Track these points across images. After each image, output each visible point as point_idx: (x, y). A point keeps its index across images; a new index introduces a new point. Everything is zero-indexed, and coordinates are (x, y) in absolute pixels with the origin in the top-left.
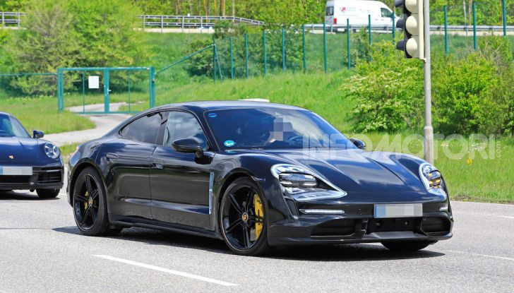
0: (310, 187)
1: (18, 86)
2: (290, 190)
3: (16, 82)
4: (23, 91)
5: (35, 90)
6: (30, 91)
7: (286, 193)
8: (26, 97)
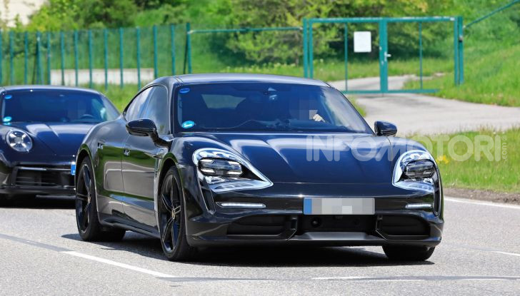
0: (234, 176)
1: (239, 49)
2: (209, 179)
3: (236, 43)
4: (248, 57)
5: (267, 55)
6: (259, 57)
7: (204, 183)
8: (253, 66)
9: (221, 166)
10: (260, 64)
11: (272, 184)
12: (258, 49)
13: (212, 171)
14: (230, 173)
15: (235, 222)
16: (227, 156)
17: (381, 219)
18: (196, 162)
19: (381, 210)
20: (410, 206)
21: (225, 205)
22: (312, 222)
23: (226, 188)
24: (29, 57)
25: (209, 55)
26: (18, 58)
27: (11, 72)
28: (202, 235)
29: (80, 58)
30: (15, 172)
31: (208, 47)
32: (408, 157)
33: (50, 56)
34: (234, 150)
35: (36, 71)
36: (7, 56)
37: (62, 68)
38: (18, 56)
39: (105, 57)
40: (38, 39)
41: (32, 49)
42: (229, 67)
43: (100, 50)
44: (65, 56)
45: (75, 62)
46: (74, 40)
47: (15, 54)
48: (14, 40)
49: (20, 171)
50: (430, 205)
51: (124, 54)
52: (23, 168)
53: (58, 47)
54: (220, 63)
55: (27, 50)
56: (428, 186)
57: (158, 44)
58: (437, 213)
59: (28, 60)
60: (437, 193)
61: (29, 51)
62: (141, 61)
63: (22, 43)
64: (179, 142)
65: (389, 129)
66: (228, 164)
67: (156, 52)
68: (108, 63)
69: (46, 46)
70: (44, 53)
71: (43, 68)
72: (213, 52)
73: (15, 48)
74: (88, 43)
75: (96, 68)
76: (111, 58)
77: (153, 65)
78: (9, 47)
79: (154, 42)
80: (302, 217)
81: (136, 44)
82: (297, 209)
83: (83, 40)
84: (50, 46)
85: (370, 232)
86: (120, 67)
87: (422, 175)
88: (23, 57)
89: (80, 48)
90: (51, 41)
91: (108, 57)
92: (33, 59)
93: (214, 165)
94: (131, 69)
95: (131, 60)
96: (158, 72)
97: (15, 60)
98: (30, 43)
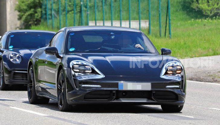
0: (88, 73)
1: (199, 8)
2: (77, 74)
3: (197, 5)
4: (204, 13)
5: (216, 11)
6: (211, 13)
7: (74, 76)
8: (207, 19)
9: (82, 68)
10: (212, 17)
11: (105, 76)
12: (210, 8)
13: (78, 71)
14: (86, 71)
15: (88, 93)
16: (85, 64)
17: (154, 92)
18: (71, 66)
19: (154, 88)
20: (168, 87)
21: (83, 86)
22: (123, 94)
23: (84, 78)
24: (76, 13)
25: (181, 12)
26: (70, 14)
27: (66, 22)
28: (73, 99)
29: (106, 14)
30: (12, 73)
31: (180, 7)
32: (169, 64)
33: (89, 13)
34: (89, 61)
35: (80, 21)
36: (64, 13)
37: (95, 20)
38: (70, 13)
39: (120, 14)
40: (82, 3)
41: (78, 9)
42: (193, 19)
43: (118, 9)
44: (97, 13)
45: (103, 16)
46: (102, 3)
47: (68, 12)
48: (68, 4)
49: (15, 73)
50: (178, 86)
51: (131, 11)
52: (16, 71)
53: (93, 8)
54: (188, 17)
55: (75, 10)
56: (178, 78)
57: (150, 6)
58: (182, 90)
59: (76, 15)
60: (183, 81)
61: (77, 10)
62: (141, 15)
63: (72, 6)
64: (66, 57)
65: (168, 52)
66: (85, 67)
67: (150, 11)
68: (122, 17)
69: (86, 7)
70: (85, 11)
71: (84, 20)
72: (183, 10)
73: (69, 8)
74: (110, 5)
75: (115, 20)
76: (124, 14)
77: (148, 18)
78: (65, 8)
79: (148, 5)
80: (118, 91)
81: (138, 6)
82: (116, 88)
83: (108, 3)
84: (88, 7)
85: (149, 98)
86: (129, 19)
87: (176, 73)
88: (73, 13)
89: (106, 8)
90: (89, 4)
91: (122, 13)
92: (79, 15)
93: (79, 68)
94: (135, 21)
95: (135, 15)
96: (151, 22)
97: (68, 15)
98: (76, 6)
